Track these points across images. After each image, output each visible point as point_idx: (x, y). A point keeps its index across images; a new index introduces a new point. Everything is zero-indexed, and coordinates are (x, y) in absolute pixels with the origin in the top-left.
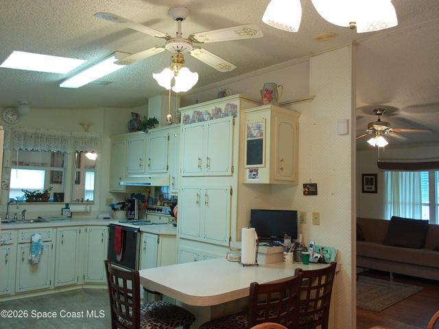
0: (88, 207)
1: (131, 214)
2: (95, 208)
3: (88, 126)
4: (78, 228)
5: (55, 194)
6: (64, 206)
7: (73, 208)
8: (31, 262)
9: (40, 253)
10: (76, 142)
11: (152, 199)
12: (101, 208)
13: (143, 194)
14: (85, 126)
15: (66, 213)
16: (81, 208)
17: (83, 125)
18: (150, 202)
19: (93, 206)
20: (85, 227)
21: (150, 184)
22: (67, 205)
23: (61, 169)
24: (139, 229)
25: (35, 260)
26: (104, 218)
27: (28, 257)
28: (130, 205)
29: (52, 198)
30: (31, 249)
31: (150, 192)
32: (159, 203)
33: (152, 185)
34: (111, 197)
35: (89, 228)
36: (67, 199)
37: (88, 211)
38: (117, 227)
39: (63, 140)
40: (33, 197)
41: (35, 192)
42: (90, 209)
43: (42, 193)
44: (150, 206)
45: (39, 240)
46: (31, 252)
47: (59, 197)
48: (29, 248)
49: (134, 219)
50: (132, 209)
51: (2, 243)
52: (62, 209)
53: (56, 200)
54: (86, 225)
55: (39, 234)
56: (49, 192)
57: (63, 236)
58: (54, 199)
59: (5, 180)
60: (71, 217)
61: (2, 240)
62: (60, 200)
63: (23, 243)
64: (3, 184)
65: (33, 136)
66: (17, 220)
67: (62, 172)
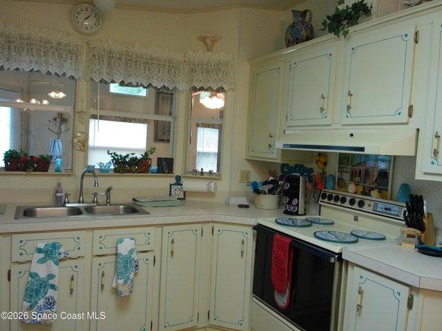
0: (212, 185)
1: (290, 203)
2: (223, 187)
3: (214, 42)
4: (199, 226)
5: (159, 160)
6: (173, 181)
7: (188, 185)
8: (116, 291)
9: (132, 276)
10: (193, 70)
11: (333, 177)
12: (231, 186)
13: (308, 166)
14: (209, 42)
15: (177, 193)
16: (200, 185)
17: (203, 39)
18: (330, 184)
19: (218, 181)
20: (210, 225)
21: (362, 149)
22: (178, 178)
23: (169, 119)
24: (340, 254)
25: (124, 290)
26: (240, 206)
27: (111, 281)
28: (287, 186)
29: (154, 167)
30: (116, 268)
31: (325, 164)
32: (352, 188)
33: (366, 152)
34: (248, 167)
35: (217, 227)
36: (178, 170)
37: (212, 190)
38: (278, 236)
39: (171, 67)
40: (125, 165)
41: (127, 156)
42: (216, 189)
43: (139, 156)
44: (329, 191)
45: (131, 251)
46: (117, 273)
47: (166, 166)
48: (113, 265)
49: (297, 214)
50: (292, 194)
51: (62, 256)
52: (171, 185)
53: (161, 170)
54: (212, 222)
55: (131, 239)
56: (150, 156)
57: (173, 242)
58: (158, 169)
59: (79, 134)
60: (184, 199)
61: (62, 250)
62: (167, 171)
63: (103, 256)
64: (75, 140)
65: (124, 58)
66: (98, 205)
67: (170, 123)
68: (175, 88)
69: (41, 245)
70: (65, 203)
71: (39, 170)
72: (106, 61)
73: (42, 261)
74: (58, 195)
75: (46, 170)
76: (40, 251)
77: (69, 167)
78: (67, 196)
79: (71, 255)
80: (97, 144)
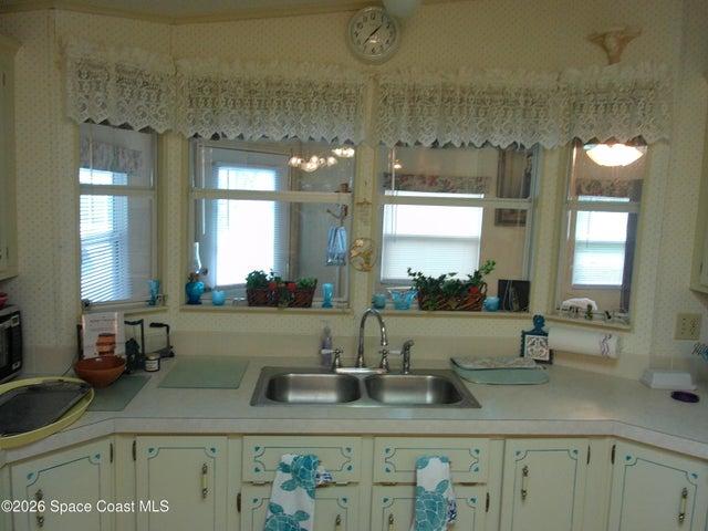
4: (582, 445)
5: (503, 284)
6: (530, 326)
14: (612, 43)
15: (536, 349)
16: (583, 340)
17: (600, 39)
19: (626, 334)
20: (608, 443)
22: (539, 327)
23: (523, 205)
26: (677, 397)
29: (492, 299)
34: (697, 307)
36: (538, 304)
37: (612, 352)
41: (442, 278)
42: (619, 350)
45: (443, 486)
46: (416, 525)
47: (515, 295)
51: (321, 481)
52: (524, 334)
53: (504, 305)
54: (613, 436)
55: (444, 460)
56: (485, 278)
57: (525, 473)
58: (500, 302)
59: (360, 242)
60: (550, 362)
61: (321, 470)
62: (516, 306)
63: (391, 484)
64: (354, 253)
65: (438, 97)
66: (389, 371)
67: (524, 211)
68: (537, 146)
69: (288, 459)
70: (334, 366)
71: (297, 305)
72: (406, 107)
73: (288, 486)
74: (324, 352)
75: (308, 304)
76: (285, 468)
77: (345, 298)
78: (337, 354)
79: (336, 477)
80: (400, 231)
